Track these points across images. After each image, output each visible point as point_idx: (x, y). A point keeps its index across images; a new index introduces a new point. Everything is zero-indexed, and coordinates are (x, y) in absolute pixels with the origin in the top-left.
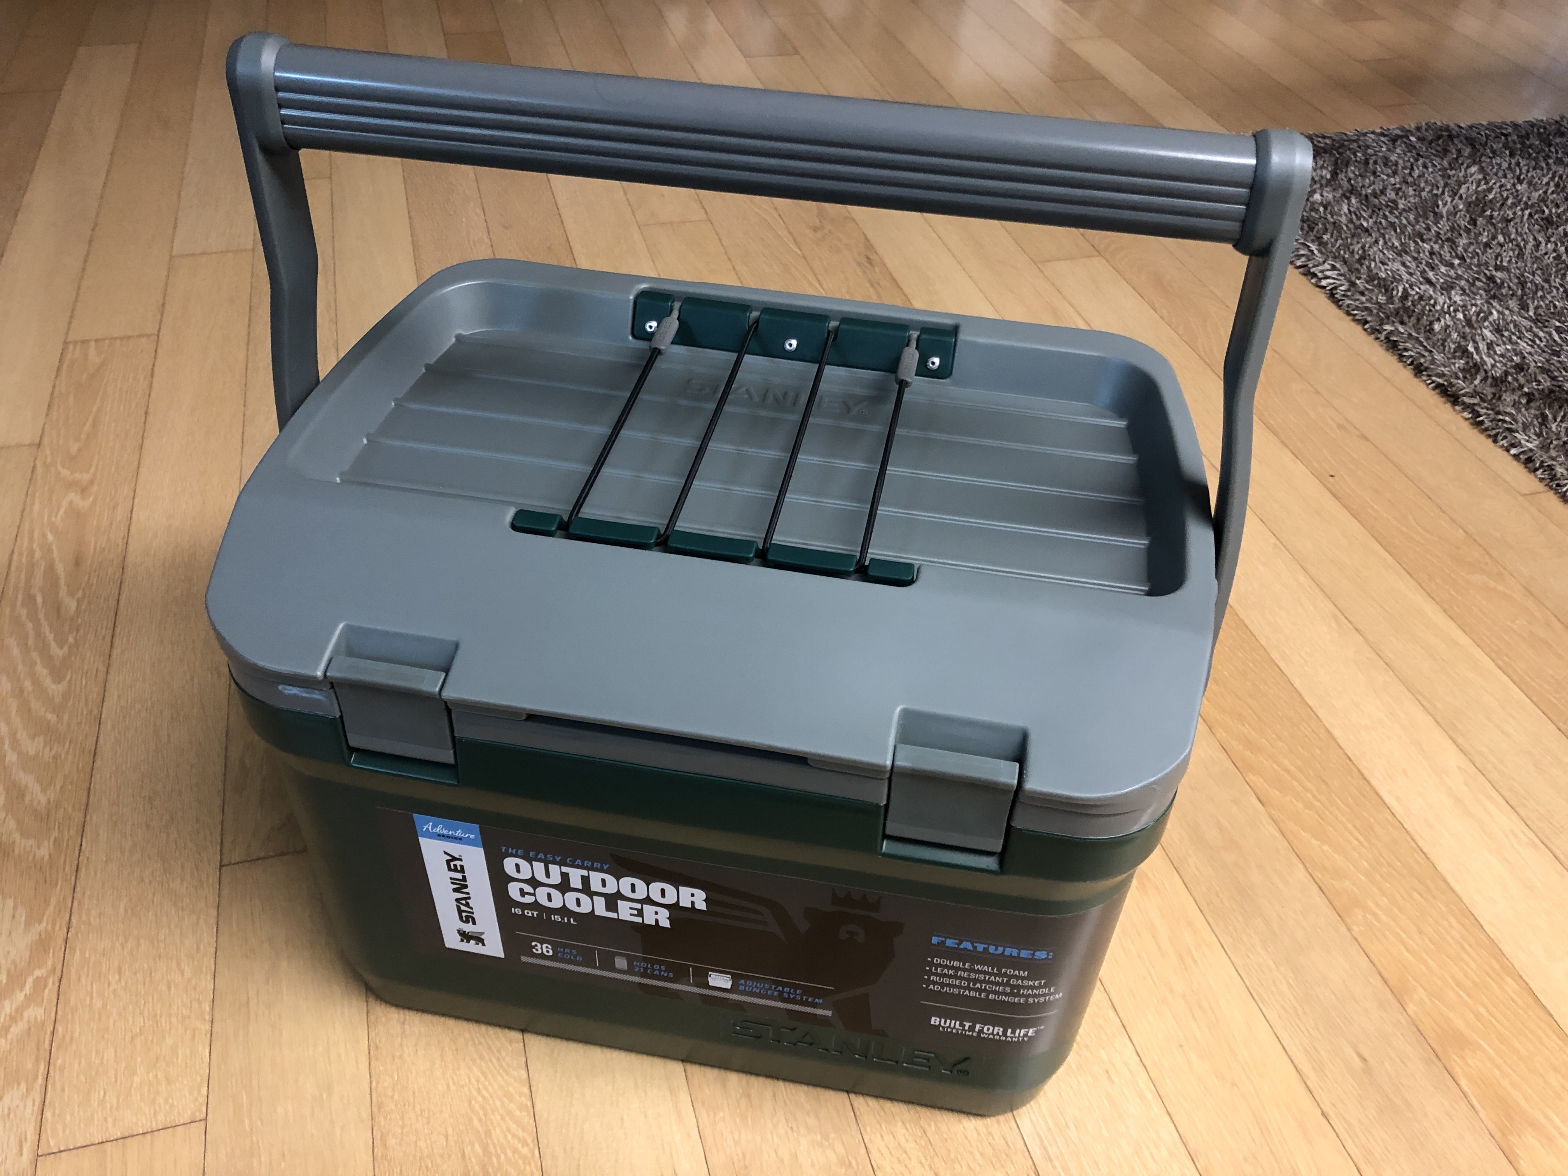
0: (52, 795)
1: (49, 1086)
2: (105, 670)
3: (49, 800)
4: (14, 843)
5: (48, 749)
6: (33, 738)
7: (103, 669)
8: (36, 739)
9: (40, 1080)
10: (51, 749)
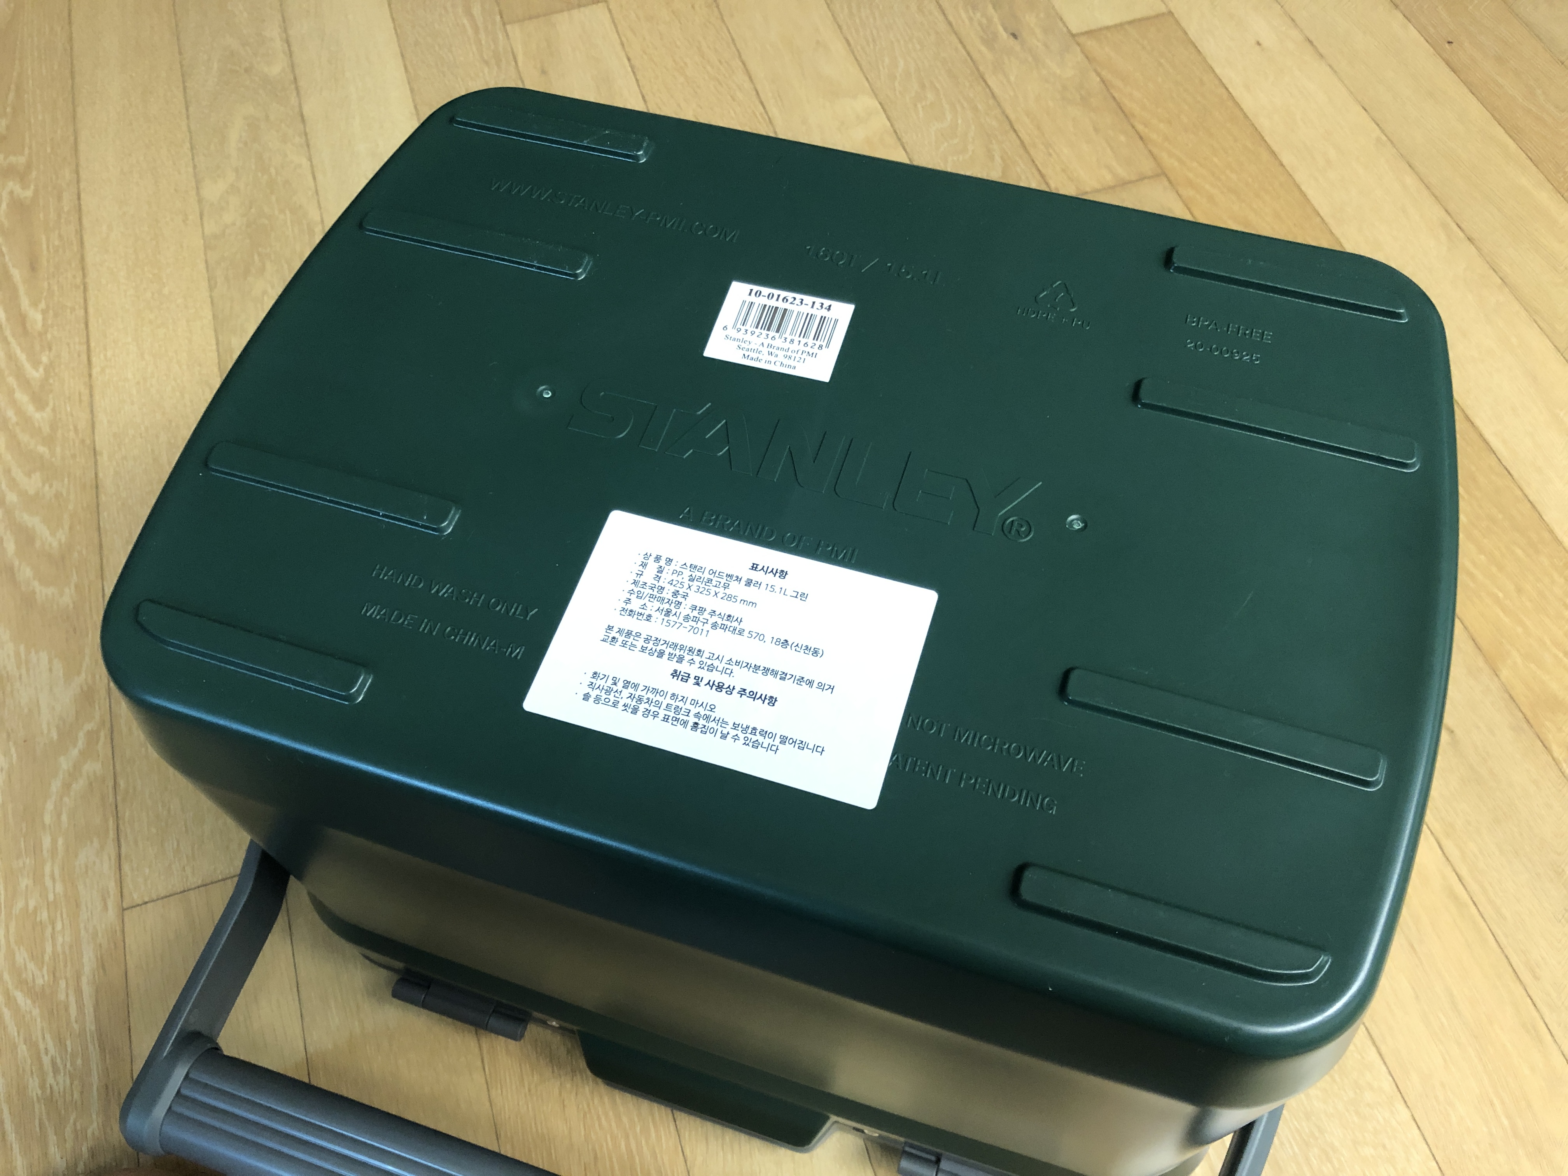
0: (62, 535)
1: (122, 841)
2: (87, 391)
3: (60, 544)
4: (34, 592)
5: (47, 487)
6: (29, 474)
7: (85, 392)
8: (33, 475)
9: (112, 834)
10: (51, 486)
